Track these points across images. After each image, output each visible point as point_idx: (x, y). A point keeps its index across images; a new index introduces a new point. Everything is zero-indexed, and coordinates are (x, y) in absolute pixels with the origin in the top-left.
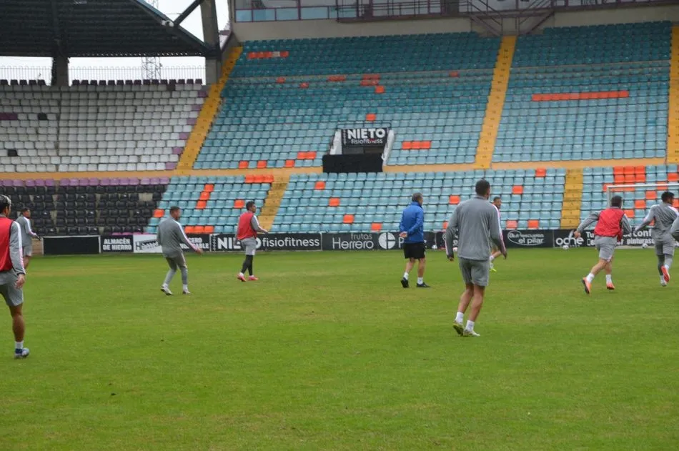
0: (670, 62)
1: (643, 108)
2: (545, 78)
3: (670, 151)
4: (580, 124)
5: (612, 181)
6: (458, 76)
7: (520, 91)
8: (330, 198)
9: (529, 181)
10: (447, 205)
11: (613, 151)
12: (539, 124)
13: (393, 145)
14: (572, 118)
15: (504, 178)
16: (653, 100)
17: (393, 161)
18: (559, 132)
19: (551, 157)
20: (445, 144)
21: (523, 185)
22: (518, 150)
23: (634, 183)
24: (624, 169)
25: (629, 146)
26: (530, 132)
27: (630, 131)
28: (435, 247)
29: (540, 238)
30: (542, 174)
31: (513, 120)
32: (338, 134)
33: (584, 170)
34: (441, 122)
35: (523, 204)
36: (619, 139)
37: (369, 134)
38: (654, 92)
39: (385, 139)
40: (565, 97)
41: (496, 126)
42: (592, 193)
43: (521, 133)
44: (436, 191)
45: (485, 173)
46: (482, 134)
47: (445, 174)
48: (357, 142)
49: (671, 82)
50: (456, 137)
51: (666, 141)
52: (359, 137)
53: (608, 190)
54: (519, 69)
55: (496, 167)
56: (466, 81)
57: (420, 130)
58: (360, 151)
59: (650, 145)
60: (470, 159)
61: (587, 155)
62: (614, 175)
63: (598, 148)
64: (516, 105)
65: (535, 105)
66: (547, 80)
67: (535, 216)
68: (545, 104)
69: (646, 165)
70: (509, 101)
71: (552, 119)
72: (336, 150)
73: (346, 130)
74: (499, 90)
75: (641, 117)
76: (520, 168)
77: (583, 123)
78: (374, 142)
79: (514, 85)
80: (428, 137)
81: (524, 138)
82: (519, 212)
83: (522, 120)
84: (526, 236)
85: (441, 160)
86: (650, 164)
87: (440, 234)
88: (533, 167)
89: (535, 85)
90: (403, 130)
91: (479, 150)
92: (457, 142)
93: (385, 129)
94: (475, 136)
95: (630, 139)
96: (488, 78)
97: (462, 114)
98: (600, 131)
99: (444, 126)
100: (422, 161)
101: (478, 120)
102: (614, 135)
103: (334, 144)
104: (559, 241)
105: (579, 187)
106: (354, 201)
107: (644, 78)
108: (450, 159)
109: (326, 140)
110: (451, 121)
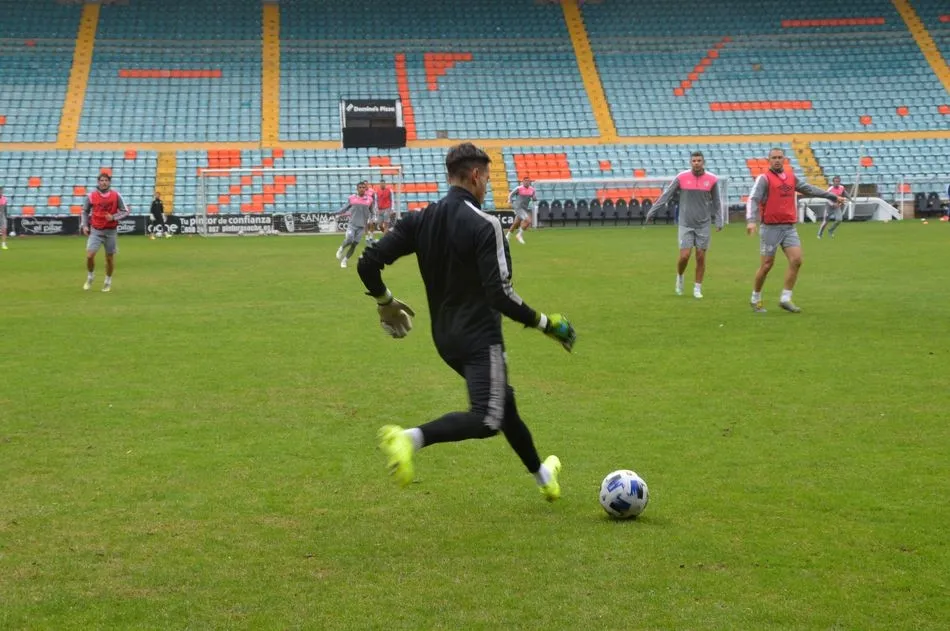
0: (262, 42)
1: (236, 89)
2: (133, 53)
3: (265, 135)
4: (172, 104)
5: (207, 165)
6: (36, 45)
7: (105, 66)
9: (118, 164)
10: (26, 187)
11: (207, 134)
14: (163, 97)
15: (90, 159)
16: (246, 81)
18: (150, 111)
19: (131, 138)
20: (22, 120)
21: (112, 168)
22: (105, 129)
23: (230, 168)
24: (219, 153)
25: (224, 129)
26: (118, 110)
27: (224, 112)
28: (13, 234)
29: (131, 225)
30: (132, 155)
31: (99, 97)
33: (177, 153)
34: (17, 95)
36: (213, 121)
38: (247, 73)
40: (155, 74)
41: (80, 102)
42: (185, 177)
43: (107, 110)
44: (14, 173)
45: (69, 154)
46: (65, 111)
47: (23, 154)
49: (263, 63)
50: (35, 113)
51: (260, 125)
53: (202, 175)
54: (104, 42)
55: (81, 147)
56: (44, 51)
59: (245, 129)
60: (52, 138)
61: (180, 138)
62: (208, 159)
63: (191, 129)
64: (102, 80)
65: (123, 81)
66: (135, 55)
68: (134, 81)
69: (240, 149)
70: (94, 74)
71: (142, 97)
74: (82, 63)
75: (235, 100)
76: (108, 149)
77: (174, 103)
79: (99, 59)
80: (2, 112)
81: (112, 117)
83: (110, 97)
85: (18, 137)
86: (244, 148)
87: (18, 220)
88: (122, 148)
89: (122, 60)
91: (61, 127)
92: (35, 118)
94: (57, 112)
95: (224, 121)
96: (70, 49)
97: (41, 88)
98: (192, 112)
99: (21, 100)
101: (60, 96)
102: (208, 117)
105: (172, 171)
107: (237, 58)
108: (29, 138)
110: (28, 95)
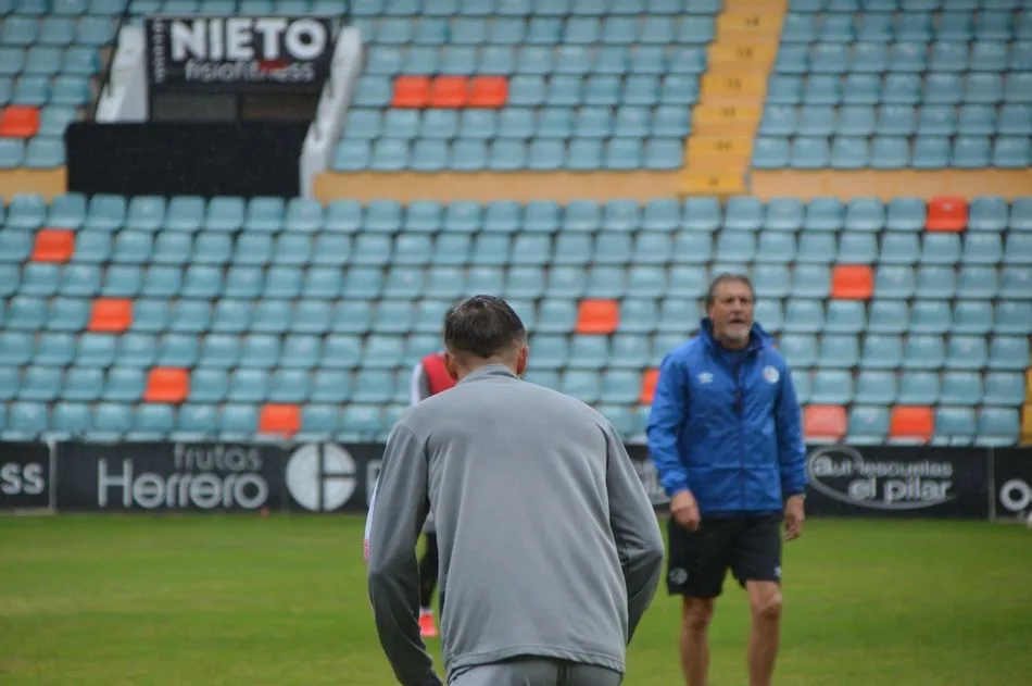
8: (96, 297)
9: (900, 248)
10: (570, 335)
12: (948, 17)
13: (353, 92)
15: (798, 233)
17: (354, 153)
18: (1030, 50)
19: (990, 153)
20: (564, 91)
21: (874, 265)
22: (858, 120)
26: (909, 48)
29: (938, 480)
30: (951, 218)
32: (132, 41)
35: (872, 341)
37: (257, 41)
39: (323, 66)
41: (772, 21)
43: (870, 49)
45: (723, 211)
46: (717, 54)
47: (562, 214)
48: (208, 74)
50: (612, 63)
52: (216, 53)
55: (767, 189)
57: (469, 31)
58: (219, 111)
60: (665, 154)
67: (921, 389)
72: (122, 104)
73: (168, 23)
76: (864, 192)
78: (280, 74)
80: (497, 61)
81: (883, 75)
82: (855, 370)
84: (883, 469)
85: (548, 155)
88: (915, 191)
90: (397, 30)
91: (700, 116)
92: (611, 83)
93: (325, 22)
94: (687, 60)
99: (565, 17)
100: (470, 156)
103: (116, 76)
104: (1016, 495)
106: (192, 314)
109: (83, 60)
